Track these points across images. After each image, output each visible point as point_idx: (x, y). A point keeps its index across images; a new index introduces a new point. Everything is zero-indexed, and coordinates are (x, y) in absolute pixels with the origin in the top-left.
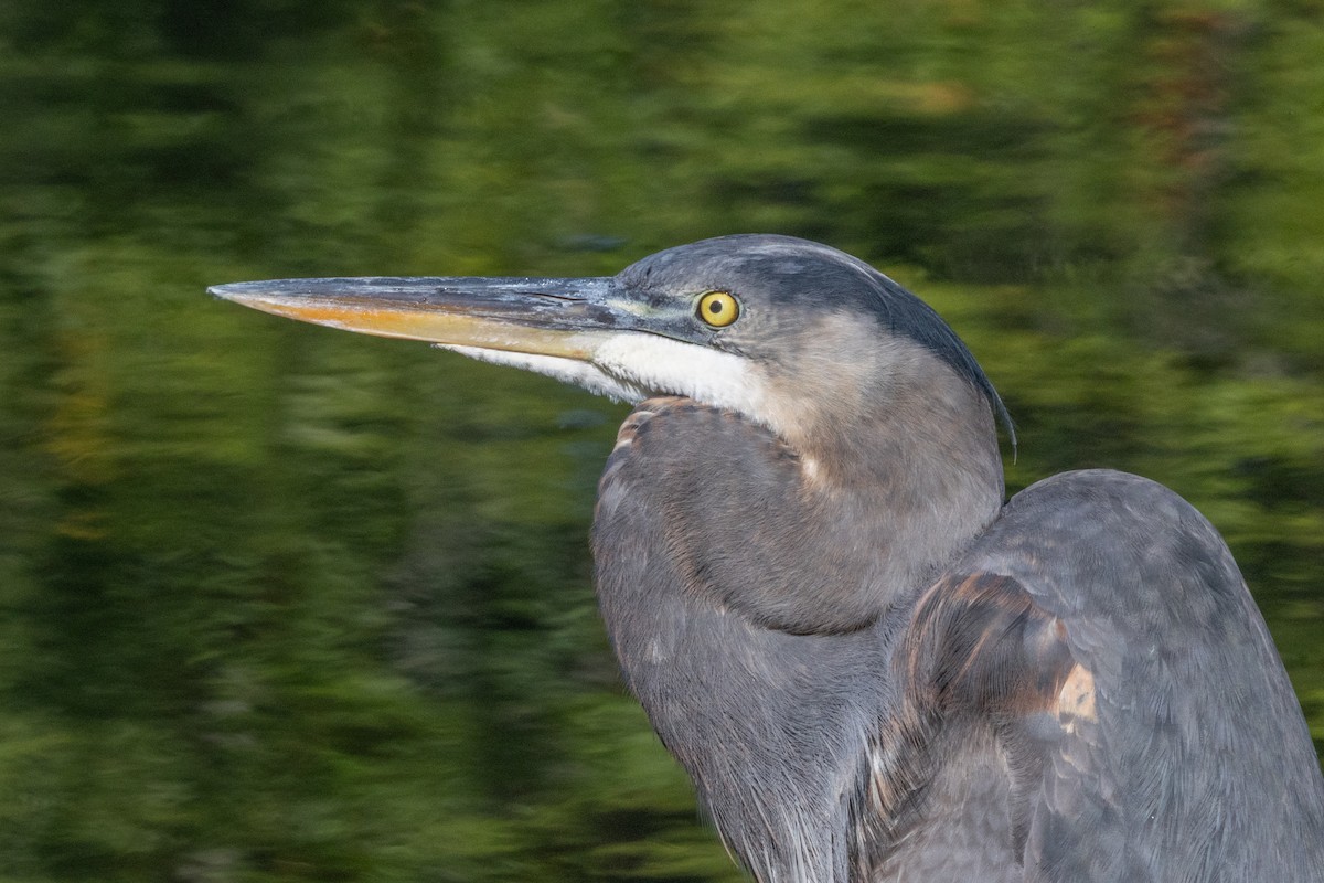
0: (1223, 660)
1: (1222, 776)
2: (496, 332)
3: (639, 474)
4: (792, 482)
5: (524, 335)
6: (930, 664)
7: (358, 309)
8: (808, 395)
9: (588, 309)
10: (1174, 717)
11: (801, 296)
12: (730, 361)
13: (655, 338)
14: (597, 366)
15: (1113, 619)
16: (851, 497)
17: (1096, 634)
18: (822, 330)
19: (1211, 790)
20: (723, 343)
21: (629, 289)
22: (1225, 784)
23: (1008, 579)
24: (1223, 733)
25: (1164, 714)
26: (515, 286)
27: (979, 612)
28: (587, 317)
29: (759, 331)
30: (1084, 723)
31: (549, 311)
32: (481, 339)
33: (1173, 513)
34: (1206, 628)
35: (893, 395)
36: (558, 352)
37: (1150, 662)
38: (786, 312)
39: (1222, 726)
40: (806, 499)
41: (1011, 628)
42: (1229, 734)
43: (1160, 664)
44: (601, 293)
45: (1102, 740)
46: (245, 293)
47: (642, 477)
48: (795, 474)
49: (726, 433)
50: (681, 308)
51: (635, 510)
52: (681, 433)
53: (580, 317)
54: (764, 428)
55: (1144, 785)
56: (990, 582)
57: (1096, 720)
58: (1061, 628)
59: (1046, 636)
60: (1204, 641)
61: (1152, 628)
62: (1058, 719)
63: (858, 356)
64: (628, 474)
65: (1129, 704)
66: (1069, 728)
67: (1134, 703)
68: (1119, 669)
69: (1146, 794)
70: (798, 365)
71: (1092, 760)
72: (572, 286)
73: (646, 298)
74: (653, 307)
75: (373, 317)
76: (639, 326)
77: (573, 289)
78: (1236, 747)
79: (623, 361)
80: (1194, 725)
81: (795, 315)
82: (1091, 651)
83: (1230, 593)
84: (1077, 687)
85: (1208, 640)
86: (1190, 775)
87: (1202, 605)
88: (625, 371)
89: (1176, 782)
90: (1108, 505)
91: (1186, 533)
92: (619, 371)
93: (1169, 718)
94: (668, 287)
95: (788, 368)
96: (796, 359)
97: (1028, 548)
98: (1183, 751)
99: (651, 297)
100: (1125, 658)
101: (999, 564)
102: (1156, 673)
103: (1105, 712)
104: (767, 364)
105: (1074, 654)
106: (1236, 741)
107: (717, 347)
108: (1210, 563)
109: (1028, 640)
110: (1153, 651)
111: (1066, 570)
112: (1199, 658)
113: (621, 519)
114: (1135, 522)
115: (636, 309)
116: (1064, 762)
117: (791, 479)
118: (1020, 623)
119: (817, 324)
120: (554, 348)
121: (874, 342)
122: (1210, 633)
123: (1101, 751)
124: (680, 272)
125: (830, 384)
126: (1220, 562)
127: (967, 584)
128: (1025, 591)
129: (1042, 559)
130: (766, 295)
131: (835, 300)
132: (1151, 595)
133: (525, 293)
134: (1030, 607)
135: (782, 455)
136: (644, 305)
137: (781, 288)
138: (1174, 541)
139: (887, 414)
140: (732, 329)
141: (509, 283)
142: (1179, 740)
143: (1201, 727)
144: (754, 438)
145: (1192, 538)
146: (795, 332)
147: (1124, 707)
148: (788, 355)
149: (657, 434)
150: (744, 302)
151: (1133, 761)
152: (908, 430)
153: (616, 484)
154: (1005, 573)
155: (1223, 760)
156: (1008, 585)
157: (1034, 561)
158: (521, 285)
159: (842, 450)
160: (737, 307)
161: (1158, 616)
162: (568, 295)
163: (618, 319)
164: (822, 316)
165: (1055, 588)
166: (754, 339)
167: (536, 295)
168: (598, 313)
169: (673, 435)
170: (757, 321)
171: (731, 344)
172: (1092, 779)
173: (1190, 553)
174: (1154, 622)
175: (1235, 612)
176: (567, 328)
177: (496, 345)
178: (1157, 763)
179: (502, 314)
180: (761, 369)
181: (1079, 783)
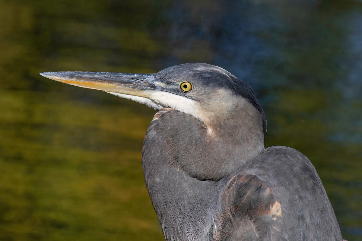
0: (316, 198)
1: (317, 232)
2: (122, 89)
3: (160, 128)
4: (204, 136)
5: (130, 90)
6: (232, 199)
7: (82, 81)
8: (212, 111)
9: (148, 84)
10: (304, 215)
11: (211, 84)
12: (190, 101)
13: (168, 93)
14: (151, 99)
15: (285, 187)
16: (222, 140)
17: (281, 192)
18: (216, 94)
19: (315, 236)
20: (188, 96)
21: (160, 79)
22: (318, 234)
23: (255, 176)
24: (317, 220)
25: (301, 215)
26: (127, 76)
27: (247, 186)
28: (148, 86)
29: (199, 93)
30: (278, 217)
31: (137, 84)
32: (117, 91)
33: (300, 158)
34: (311, 190)
35: (236, 112)
36: (140, 95)
37: (296, 200)
38: (206, 88)
39: (317, 218)
40: (208, 141)
41: (257, 190)
42: (318, 220)
43: (299, 200)
44: (152, 79)
45: (284, 222)
46: (50, 75)
47: (161, 129)
48: (205, 134)
49: (187, 119)
50: (175, 85)
51: (158, 138)
52: (174, 117)
53: (146, 86)
54: (198, 120)
55: (296, 235)
56: (250, 177)
57: (282, 217)
58: (271, 190)
59: (267, 193)
60: (311, 193)
61: (296, 190)
62: (271, 217)
63: (227, 101)
64: (157, 128)
65: (291, 212)
66: (275, 219)
67: (292, 212)
68: (288, 202)
69: (297, 238)
70: (209, 103)
71: (282, 228)
72: (144, 77)
73: (165, 82)
74: (167, 84)
75: (86, 83)
76: (163, 89)
77: (144, 78)
78: (321, 224)
79: (158, 99)
80: (309, 218)
81: (209, 89)
82: (279, 197)
83: (316, 180)
84: (276, 207)
85: (312, 193)
86: (309, 232)
87: (310, 183)
88: (159, 102)
89: (305, 234)
90: (283, 156)
91: (304, 163)
92: (158, 102)
93: (302, 215)
94: (172, 79)
95: (206, 104)
96: (209, 101)
97: (260, 168)
98: (306, 225)
99: (167, 82)
100: (289, 199)
101: (252, 172)
102: (298, 203)
103: (284, 214)
104: (200, 102)
105: (275, 198)
106: (320, 222)
107: (186, 97)
108: (311, 172)
109: (261, 194)
110: (297, 196)
111: (271, 174)
112: (309, 198)
113: (153, 141)
114: (290, 160)
115: (162, 85)
116: (273, 229)
117: (204, 135)
118: (259, 189)
119: (215, 92)
120: (139, 94)
121: (231, 97)
122: (312, 191)
123: (284, 225)
124: (175, 75)
125: (218, 109)
126: (314, 172)
127: (243, 177)
128: (260, 180)
129: (264, 171)
130: (201, 83)
131: (220, 85)
132: (295, 181)
133: (130, 78)
134: (262, 185)
135: (202, 128)
136: (165, 84)
137: (205, 82)
138: (301, 166)
139: (233, 117)
140: (190, 92)
141: (125, 75)
142: (305, 222)
143: (311, 218)
144: (195, 122)
145: (306, 165)
146: (209, 94)
147: (290, 213)
148: (207, 100)
149: (167, 117)
150: (194, 85)
151: (293, 228)
152: (239, 122)
153: (153, 130)
154: (254, 174)
155: (317, 228)
156: (255, 178)
157: (262, 171)
158: (129, 76)
159: (220, 126)
160: (192, 86)
161: (298, 186)
162: (143, 80)
163: (157, 87)
164: (216, 89)
165: (268, 178)
166: (197, 95)
167: (133, 79)
168: (151, 85)
169: (171, 118)
170: (197, 90)
171: (190, 96)
172: (282, 233)
173: (305, 169)
174: (297, 188)
175: (318, 185)
176: (142, 89)
177: (122, 93)
178: (300, 229)
179: (123, 84)
180: (198, 104)
181: (278, 235)
